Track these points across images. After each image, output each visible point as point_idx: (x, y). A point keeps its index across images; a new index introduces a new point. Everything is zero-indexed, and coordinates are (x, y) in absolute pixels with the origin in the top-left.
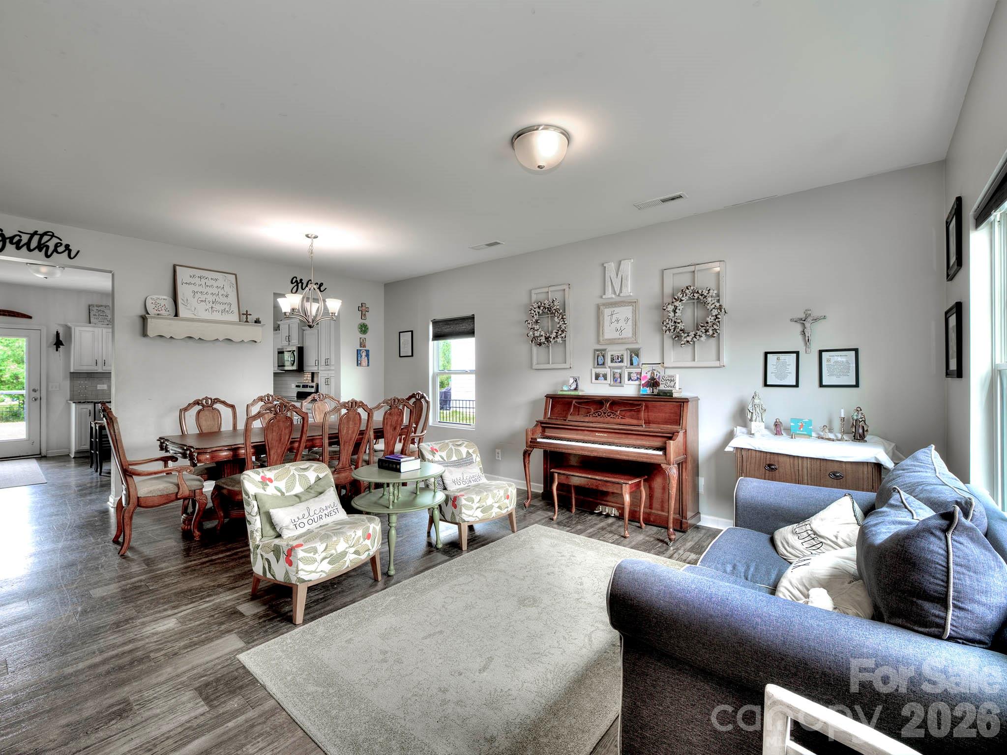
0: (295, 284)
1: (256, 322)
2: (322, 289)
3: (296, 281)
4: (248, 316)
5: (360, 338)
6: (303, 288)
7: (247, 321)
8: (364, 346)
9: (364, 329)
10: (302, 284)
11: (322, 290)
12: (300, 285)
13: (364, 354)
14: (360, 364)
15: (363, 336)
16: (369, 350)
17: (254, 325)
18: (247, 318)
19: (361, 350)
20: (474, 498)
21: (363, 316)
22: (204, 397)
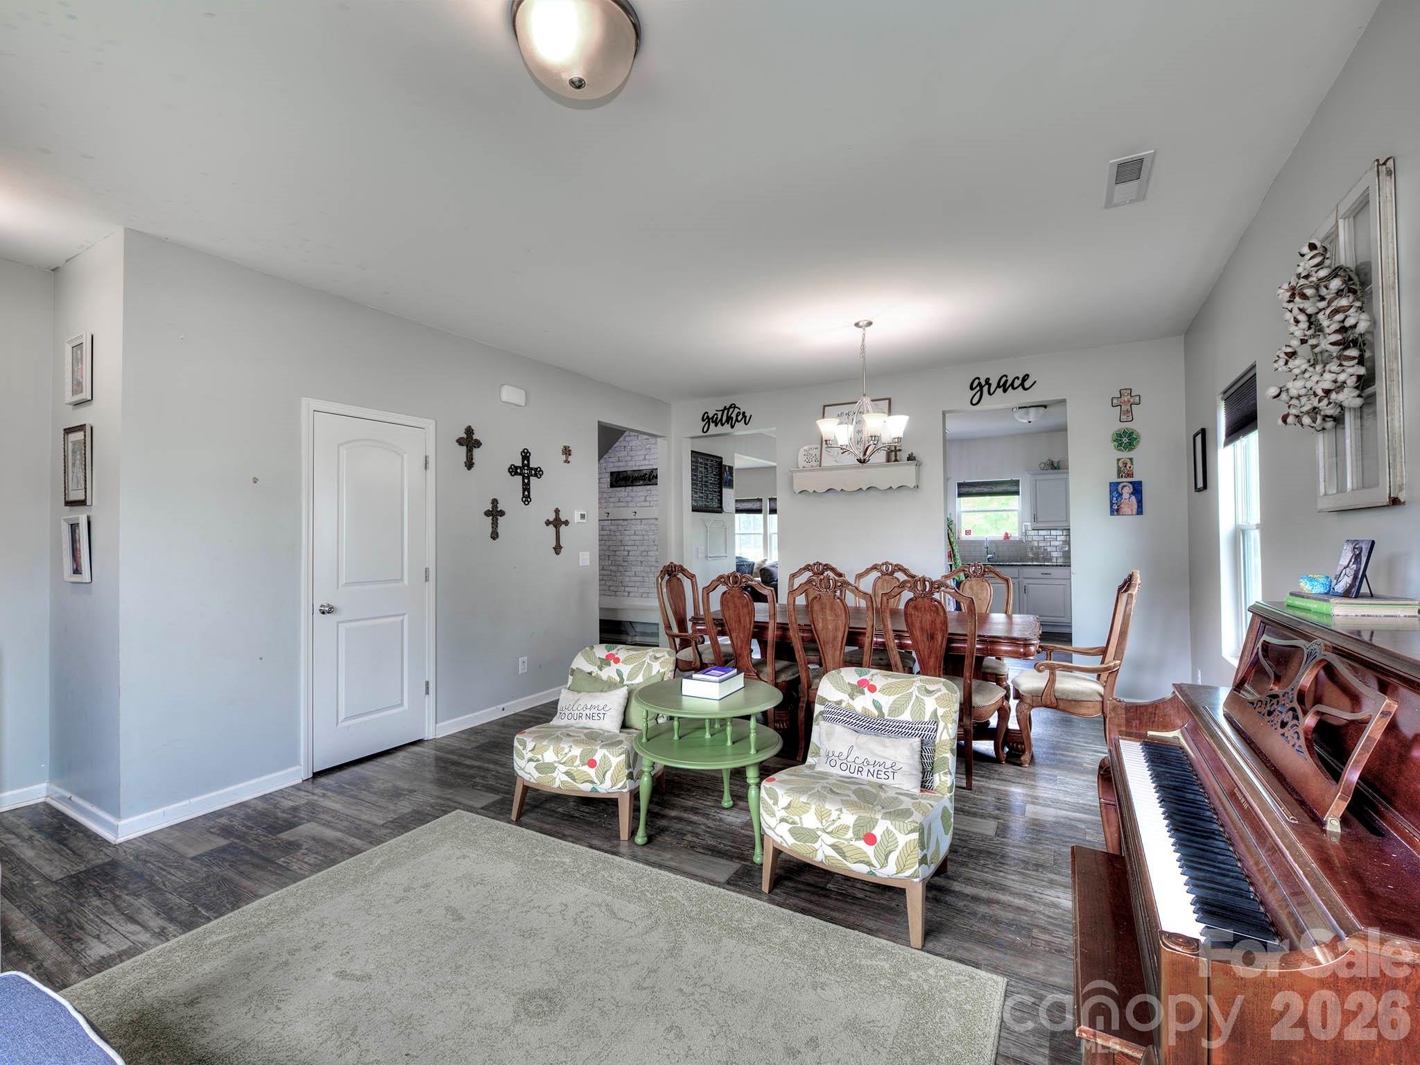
0: (978, 388)
1: (909, 459)
2: (1027, 384)
3: (979, 384)
4: (898, 453)
5: (1119, 460)
6: (992, 392)
7: (896, 460)
8: (1131, 475)
9: (1126, 440)
10: (990, 385)
11: (1026, 386)
12: (985, 389)
13: (1127, 491)
14: (1117, 510)
15: (1125, 455)
16: (1140, 483)
17: (907, 464)
18: (896, 456)
19: (1119, 483)
20: (780, 796)
21: (1127, 414)
22: (815, 562)
